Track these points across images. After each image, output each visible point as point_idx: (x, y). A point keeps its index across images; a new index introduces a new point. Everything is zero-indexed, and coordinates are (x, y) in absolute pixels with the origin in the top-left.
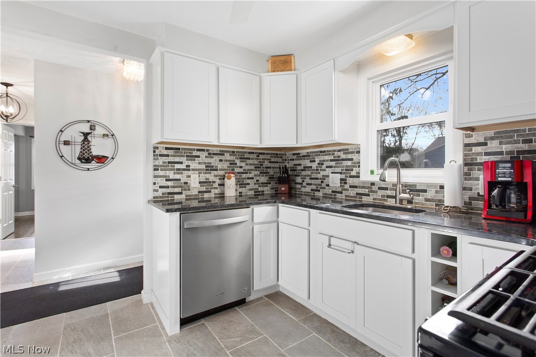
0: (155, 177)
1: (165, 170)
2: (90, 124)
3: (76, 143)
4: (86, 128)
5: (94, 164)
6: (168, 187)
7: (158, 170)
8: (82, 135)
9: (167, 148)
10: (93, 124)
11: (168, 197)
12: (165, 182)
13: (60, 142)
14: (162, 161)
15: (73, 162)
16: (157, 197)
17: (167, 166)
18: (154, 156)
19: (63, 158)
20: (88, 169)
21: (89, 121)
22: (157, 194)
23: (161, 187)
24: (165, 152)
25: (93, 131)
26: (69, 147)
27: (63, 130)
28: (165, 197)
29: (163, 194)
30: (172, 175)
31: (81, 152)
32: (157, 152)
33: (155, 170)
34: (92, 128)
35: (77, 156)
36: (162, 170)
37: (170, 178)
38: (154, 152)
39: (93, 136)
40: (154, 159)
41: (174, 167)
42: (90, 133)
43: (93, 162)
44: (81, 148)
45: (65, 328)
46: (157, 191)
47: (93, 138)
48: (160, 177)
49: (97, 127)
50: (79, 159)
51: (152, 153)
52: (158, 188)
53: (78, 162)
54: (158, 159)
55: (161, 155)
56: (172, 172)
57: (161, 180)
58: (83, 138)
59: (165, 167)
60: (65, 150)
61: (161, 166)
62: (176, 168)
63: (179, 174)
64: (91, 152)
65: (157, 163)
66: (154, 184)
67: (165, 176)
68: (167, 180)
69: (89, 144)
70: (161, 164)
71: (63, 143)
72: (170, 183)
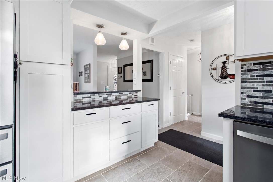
0: (242, 88)
1: (253, 83)
2: (226, 56)
3: (219, 69)
4: (224, 59)
5: (228, 80)
6: (256, 97)
7: (246, 82)
8: (222, 63)
9: (254, 64)
10: (228, 56)
11: (255, 106)
12: (253, 92)
13: (212, 69)
14: (249, 75)
15: (218, 79)
16: (245, 104)
17: (254, 79)
18: (242, 71)
19: (213, 77)
20: (225, 83)
21: (225, 55)
22: (244, 102)
23: (248, 96)
24: (253, 67)
25: (228, 60)
26: (216, 71)
27: (213, 62)
28: (253, 105)
29: (250, 102)
30: (260, 87)
31: (221, 73)
32: (245, 68)
33: (242, 82)
34: (228, 58)
35: (219, 76)
36: (249, 82)
37: (258, 89)
38: (242, 68)
39: (228, 63)
40: (242, 74)
41: (263, 79)
42: (226, 62)
43: (228, 78)
44: (222, 71)
45: (188, 162)
46: (245, 99)
47: (228, 64)
48: (248, 88)
49: (231, 57)
50: (220, 77)
51: (240, 70)
52: (246, 97)
53: (220, 78)
54: (245, 74)
55: (248, 71)
56: (261, 84)
57: (249, 91)
58: (222, 65)
59: (253, 80)
60: (214, 73)
61: (249, 79)
62: (265, 80)
63: (269, 85)
64: (227, 73)
65: (244, 77)
66: (242, 93)
67: (253, 88)
68: (254, 91)
69: (225, 68)
70: (249, 77)
71: (213, 69)
72: (258, 94)
